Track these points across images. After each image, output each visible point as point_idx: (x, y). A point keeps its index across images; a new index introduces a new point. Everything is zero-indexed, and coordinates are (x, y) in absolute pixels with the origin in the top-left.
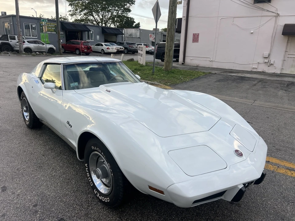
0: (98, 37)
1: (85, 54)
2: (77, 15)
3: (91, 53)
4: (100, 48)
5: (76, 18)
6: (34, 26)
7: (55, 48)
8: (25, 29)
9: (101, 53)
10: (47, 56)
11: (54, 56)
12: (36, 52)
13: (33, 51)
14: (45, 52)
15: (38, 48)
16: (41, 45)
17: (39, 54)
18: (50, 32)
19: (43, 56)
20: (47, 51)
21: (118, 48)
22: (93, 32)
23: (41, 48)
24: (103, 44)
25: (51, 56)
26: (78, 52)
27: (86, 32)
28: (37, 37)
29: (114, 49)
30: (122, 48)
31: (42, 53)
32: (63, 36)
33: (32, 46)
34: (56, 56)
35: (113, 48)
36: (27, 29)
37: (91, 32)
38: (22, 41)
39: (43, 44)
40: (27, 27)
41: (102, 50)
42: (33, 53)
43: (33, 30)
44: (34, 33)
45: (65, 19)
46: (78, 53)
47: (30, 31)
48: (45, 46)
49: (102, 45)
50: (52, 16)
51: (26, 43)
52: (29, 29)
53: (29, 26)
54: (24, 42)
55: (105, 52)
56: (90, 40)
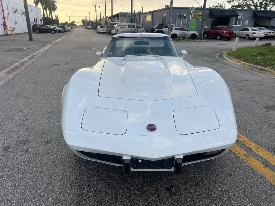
0: (247, 22)
1: (226, 39)
2: (235, 2)
3: (232, 38)
4: (245, 32)
5: (233, 4)
6: (185, 15)
7: (197, 34)
8: (178, 18)
9: (245, 38)
10: (188, 41)
11: (194, 41)
12: (179, 37)
13: (178, 36)
14: (187, 38)
15: (183, 34)
16: (185, 32)
17: (182, 40)
18: (198, 20)
19: (185, 41)
20: (190, 37)
21: (267, 33)
22: (242, 17)
23: (185, 34)
24: (250, 28)
25: (192, 41)
26: (218, 37)
27: (234, 18)
28: (186, 25)
29: (261, 34)
30: (273, 33)
31: (185, 38)
32: (209, 22)
33: (178, 32)
34: (196, 41)
35: (260, 32)
36: (179, 18)
37: (240, 17)
38: (170, 29)
39: (188, 31)
40: (180, 17)
41: (248, 35)
42: (177, 39)
43: (184, 19)
44: (184, 22)
45: (221, 7)
46: (219, 39)
47: (181, 20)
48: (188, 32)
49: (248, 30)
50: (209, 5)
51: (174, 30)
52: (181, 18)
53: (181, 15)
54: (172, 29)
55: (250, 37)
56: (237, 25)
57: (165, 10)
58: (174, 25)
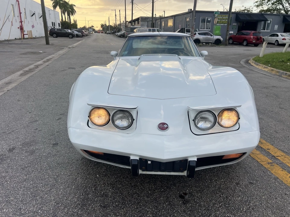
0: (276, 27)
1: (253, 45)
2: (263, 6)
3: (260, 44)
4: (275, 38)
5: (262, 9)
6: (209, 19)
7: (222, 39)
9: (274, 44)
10: (212, 47)
11: (218, 46)
12: (203, 43)
13: (201, 42)
14: (211, 43)
15: (206, 39)
16: (209, 37)
17: (205, 45)
18: (223, 24)
19: (208, 47)
20: (214, 42)
22: (271, 21)
23: (209, 39)
24: (279, 34)
25: (216, 47)
26: (245, 43)
27: (263, 23)
28: (210, 30)
31: (208, 44)
32: (235, 27)
33: (201, 37)
34: (221, 46)
37: (269, 22)
38: (193, 34)
39: (212, 36)
40: (203, 21)
41: (277, 41)
42: (200, 44)
43: (208, 23)
44: (208, 26)
45: (249, 11)
46: (245, 44)
47: (205, 24)
48: (212, 37)
49: (277, 36)
51: (197, 34)
52: (205, 22)
53: (205, 19)
54: (195, 34)
55: (279, 43)
56: (266, 31)
57: (188, 14)
58: (197, 29)
